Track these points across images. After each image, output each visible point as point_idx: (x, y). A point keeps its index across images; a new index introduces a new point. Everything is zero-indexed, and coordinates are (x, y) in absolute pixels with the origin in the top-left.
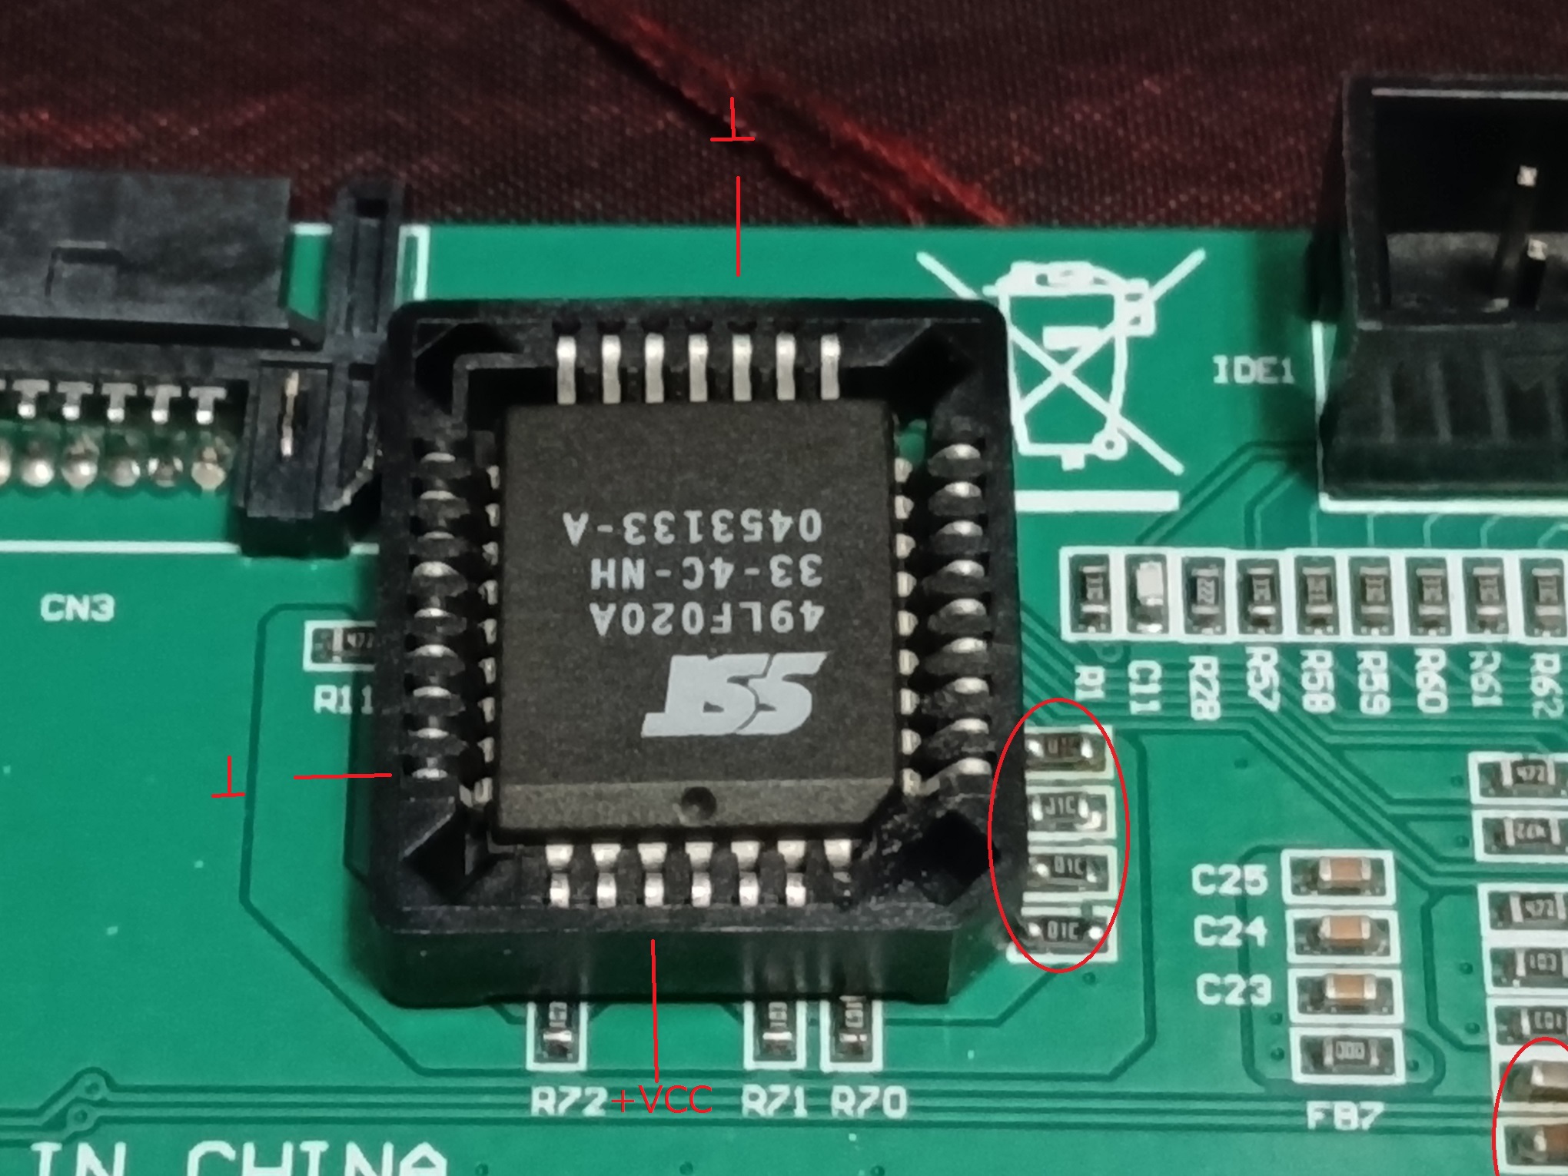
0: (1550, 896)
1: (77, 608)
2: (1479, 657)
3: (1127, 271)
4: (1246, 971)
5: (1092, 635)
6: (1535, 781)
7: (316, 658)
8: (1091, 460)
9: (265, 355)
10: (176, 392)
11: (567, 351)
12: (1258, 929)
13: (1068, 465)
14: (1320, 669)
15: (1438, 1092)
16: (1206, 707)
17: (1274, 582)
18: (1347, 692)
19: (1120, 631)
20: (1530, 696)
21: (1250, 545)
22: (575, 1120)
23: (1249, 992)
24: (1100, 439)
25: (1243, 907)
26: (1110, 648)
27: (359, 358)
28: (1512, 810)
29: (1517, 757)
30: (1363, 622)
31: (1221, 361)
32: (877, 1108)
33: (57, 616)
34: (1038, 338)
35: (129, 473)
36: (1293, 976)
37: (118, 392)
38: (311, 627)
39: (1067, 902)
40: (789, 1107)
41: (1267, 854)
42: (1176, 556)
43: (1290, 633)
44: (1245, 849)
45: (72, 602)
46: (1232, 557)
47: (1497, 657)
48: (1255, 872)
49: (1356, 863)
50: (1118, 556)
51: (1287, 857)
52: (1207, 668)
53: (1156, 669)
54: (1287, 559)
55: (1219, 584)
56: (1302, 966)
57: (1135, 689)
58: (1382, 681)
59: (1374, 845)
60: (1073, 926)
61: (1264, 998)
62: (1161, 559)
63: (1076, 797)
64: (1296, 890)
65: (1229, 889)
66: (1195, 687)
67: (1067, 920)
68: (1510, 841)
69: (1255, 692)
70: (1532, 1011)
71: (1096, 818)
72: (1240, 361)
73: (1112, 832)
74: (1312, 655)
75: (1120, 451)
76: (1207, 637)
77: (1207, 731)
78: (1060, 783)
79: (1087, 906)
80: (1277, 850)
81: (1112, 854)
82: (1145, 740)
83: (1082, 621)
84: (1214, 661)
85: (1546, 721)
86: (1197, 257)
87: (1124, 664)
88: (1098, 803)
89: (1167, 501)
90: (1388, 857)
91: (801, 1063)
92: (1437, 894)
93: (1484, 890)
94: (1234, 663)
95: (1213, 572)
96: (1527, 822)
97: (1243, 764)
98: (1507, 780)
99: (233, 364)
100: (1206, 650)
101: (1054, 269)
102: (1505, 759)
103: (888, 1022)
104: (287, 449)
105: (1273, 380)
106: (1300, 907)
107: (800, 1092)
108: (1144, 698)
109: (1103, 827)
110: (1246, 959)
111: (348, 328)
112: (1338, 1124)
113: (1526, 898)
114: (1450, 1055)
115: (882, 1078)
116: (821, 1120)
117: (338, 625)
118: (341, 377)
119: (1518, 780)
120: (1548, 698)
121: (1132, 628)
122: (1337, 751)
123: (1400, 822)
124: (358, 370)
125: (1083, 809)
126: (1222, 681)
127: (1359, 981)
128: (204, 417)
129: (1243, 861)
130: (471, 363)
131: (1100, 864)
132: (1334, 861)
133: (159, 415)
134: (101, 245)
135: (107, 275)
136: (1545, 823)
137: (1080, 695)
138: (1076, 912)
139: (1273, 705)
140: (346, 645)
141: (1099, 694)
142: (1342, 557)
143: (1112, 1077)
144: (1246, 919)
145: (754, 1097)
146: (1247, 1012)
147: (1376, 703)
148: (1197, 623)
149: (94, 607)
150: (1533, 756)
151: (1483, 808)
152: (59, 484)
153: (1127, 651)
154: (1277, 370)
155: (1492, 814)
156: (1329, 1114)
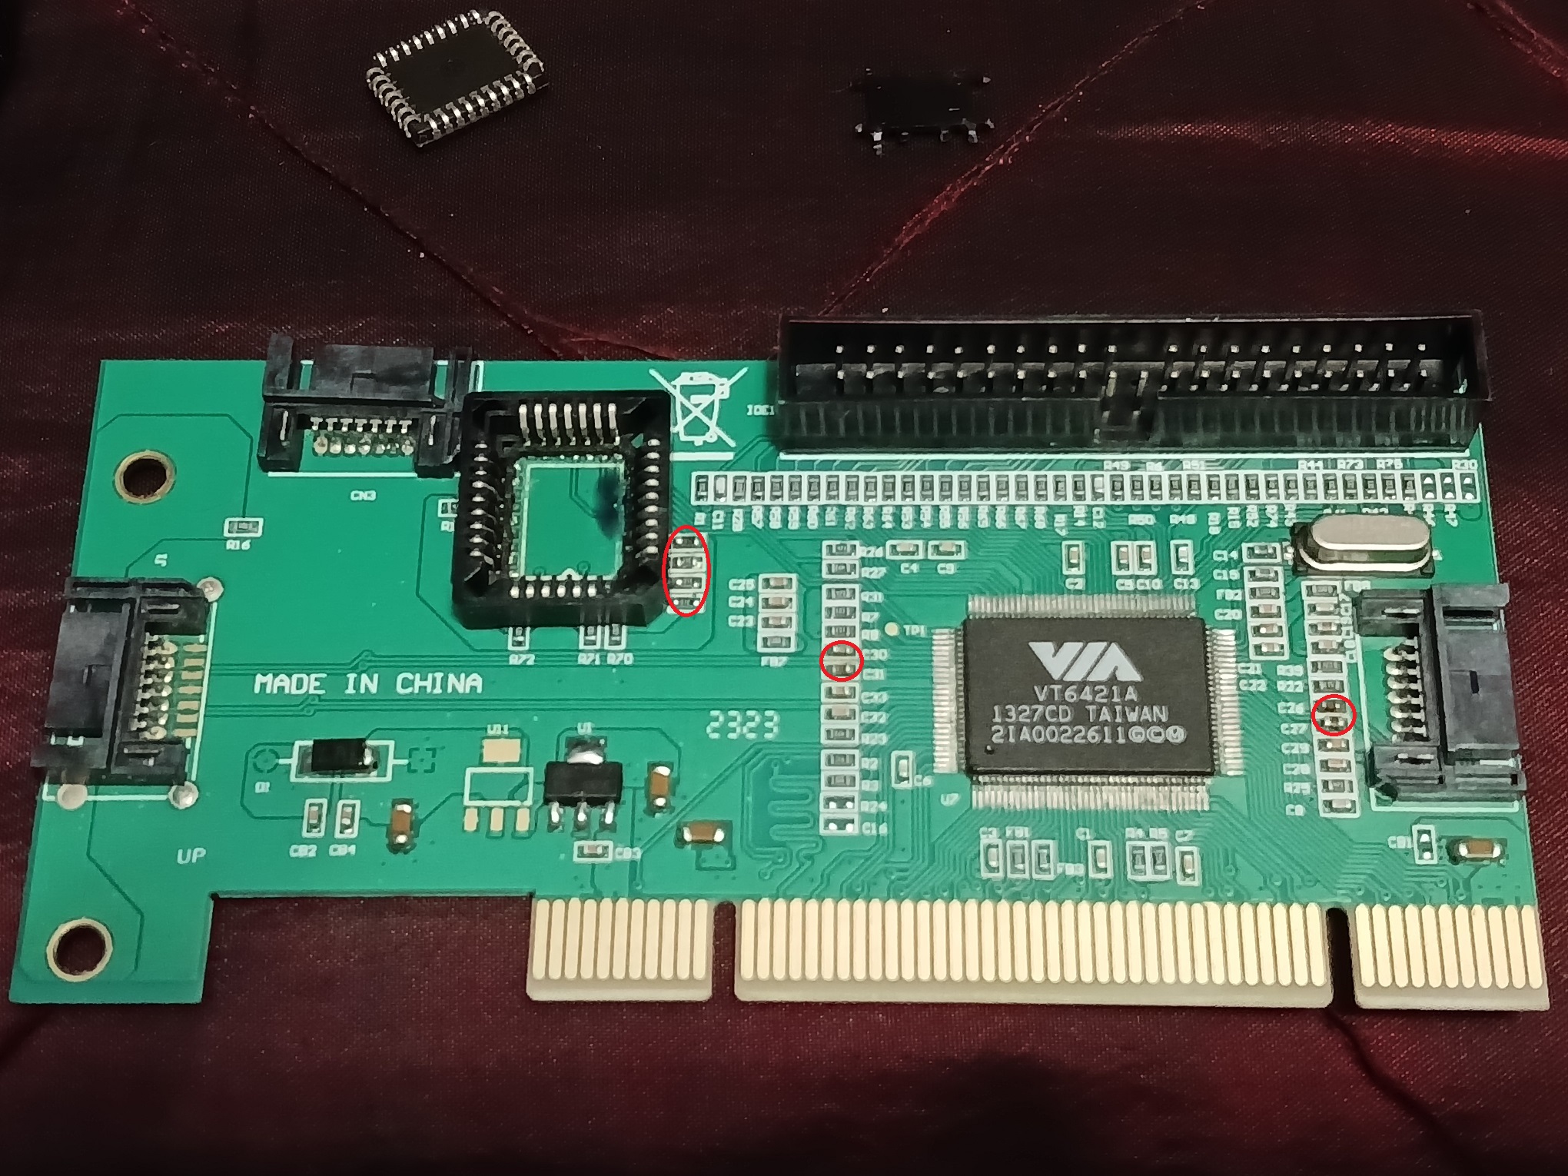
0: (845, 589)
1: (363, 495)
2: (829, 509)
3: (720, 375)
4: (745, 615)
5: (701, 502)
6: (843, 551)
7: (443, 512)
8: (705, 442)
9: (424, 410)
10: (395, 422)
11: (523, 410)
12: (750, 601)
13: (696, 444)
14: (776, 513)
15: (805, 653)
16: (738, 526)
17: (763, 484)
18: (785, 521)
19: (711, 501)
20: (845, 522)
21: (756, 471)
22: (524, 666)
23: (746, 622)
24: (707, 434)
25: (746, 594)
26: (708, 506)
27: (456, 411)
28: (836, 560)
29: (839, 542)
30: (792, 498)
31: (750, 407)
32: (623, 661)
33: (356, 499)
34: (689, 400)
35: (381, 449)
36: (760, 617)
37: (376, 422)
38: (441, 502)
39: (687, 593)
40: (594, 660)
41: (754, 575)
42: (731, 475)
43: (767, 501)
44: (747, 575)
45: (361, 493)
46: (749, 475)
47: (835, 509)
48: (751, 581)
49: (782, 579)
50: (711, 475)
51: (761, 577)
52: (738, 513)
53: (722, 513)
54: (768, 475)
55: (744, 484)
56: (763, 613)
57: (714, 521)
58: (797, 517)
59: (790, 572)
60: (689, 601)
61: (750, 624)
62: (726, 477)
63: (692, 558)
64: (763, 588)
65: (741, 588)
66: (734, 520)
67: (687, 599)
68: (833, 571)
69: (754, 522)
70: (836, 627)
71: (699, 564)
72: (756, 407)
73: (705, 569)
74: (773, 509)
75: (714, 439)
76: (739, 503)
77: (737, 534)
78: (688, 553)
79: (695, 594)
80: (758, 575)
81: (704, 577)
82: (718, 538)
83: (699, 498)
84: (741, 511)
85: (849, 530)
86: (745, 370)
87: (712, 512)
88: (700, 559)
89: (729, 456)
90: (794, 576)
91: (598, 646)
92: (809, 589)
93: (825, 587)
94: (748, 512)
95: (742, 481)
96: (839, 565)
97: (749, 546)
98: (834, 551)
99: (413, 413)
100: (739, 507)
101: (695, 375)
102: (834, 543)
103: (628, 633)
104: (431, 442)
105: (767, 414)
106: (764, 593)
107: (598, 656)
108: (718, 524)
109: (701, 567)
110: (745, 611)
111: (453, 400)
112: (771, 665)
113: (837, 590)
114: (810, 642)
115: (626, 651)
116: (604, 664)
117: (450, 501)
118: (450, 417)
119: (837, 550)
120: (851, 522)
121: (715, 500)
122: (781, 541)
123: (799, 564)
124: (455, 415)
125: (694, 562)
126: (744, 517)
127: (780, 618)
128: (404, 431)
129: (747, 578)
130: (490, 414)
131: (699, 580)
132: (775, 578)
133: (389, 430)
134: (369, 372)
135: (371, 382)
136: (845, 565)
137: (696, 523)
138: (691, 596)
139: (760, 526)
140: (452, 508)
141: (703, 523)
142: (786, 474)
143: (700, 649)
144: (747, 597)
145: (582, 657)
146: (744, 628)
147: (794, 524)
148: (736, 498)
149: (369, 495)
150: (844, 542)
151: (827, 559)
152: (357, 453)
153: (713, 508)
154: (769, 410)
155: (829, 562)
156: (769, 661)
